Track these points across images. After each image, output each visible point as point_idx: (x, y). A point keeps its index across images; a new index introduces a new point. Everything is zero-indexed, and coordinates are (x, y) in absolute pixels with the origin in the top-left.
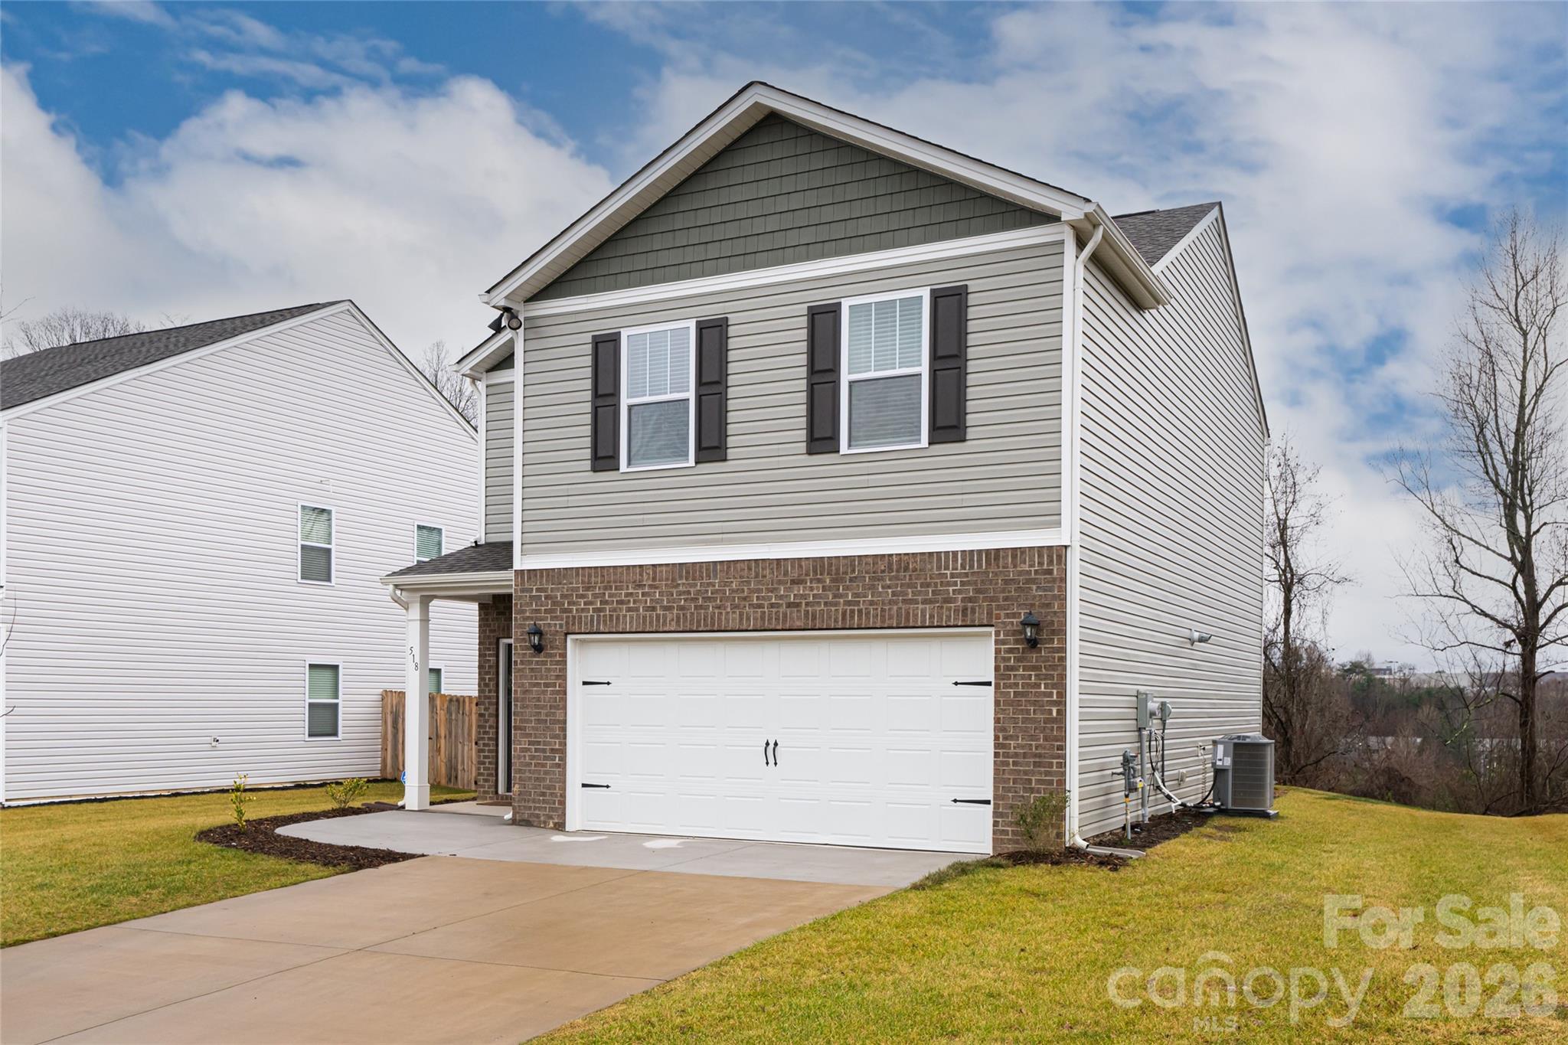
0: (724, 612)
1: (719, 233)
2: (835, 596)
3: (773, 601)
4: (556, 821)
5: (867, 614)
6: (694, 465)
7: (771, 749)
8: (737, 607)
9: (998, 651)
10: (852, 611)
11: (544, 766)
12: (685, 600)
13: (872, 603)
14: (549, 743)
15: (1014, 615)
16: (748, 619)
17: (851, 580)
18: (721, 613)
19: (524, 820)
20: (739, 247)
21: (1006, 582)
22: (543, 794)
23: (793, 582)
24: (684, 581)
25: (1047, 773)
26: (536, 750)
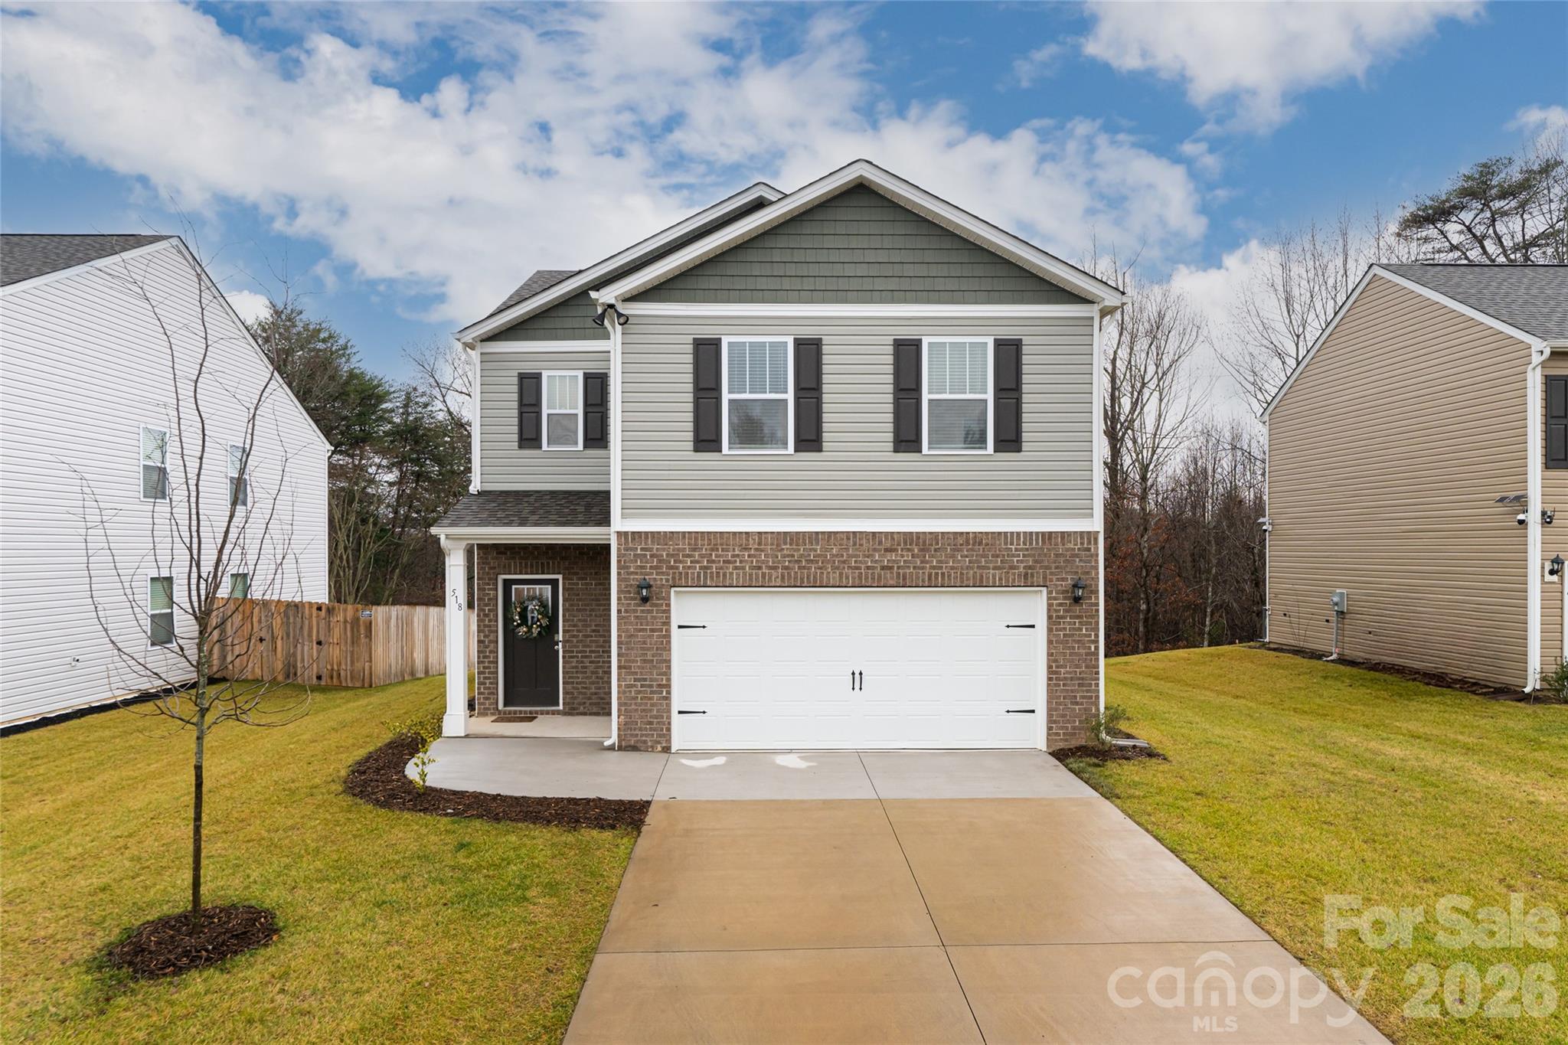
0: (825, 572)
1: (814, 270)
2: (922, 562)
3: (869, 564)
4: (664, 745)
5: (949, 576)
6: (793, 452)
7: (857, 679)
8: (837, 568)
9: (1050, 605)
10: (937, 574)
11: (650, 699)
12: (789, 562)
13: (952, 568)
14: (656, 680)
15: (1063, 580)
16: (847, 578)
17: (935, 550)
18: (823, 573)
19: (630, 746)
20: (832, 284)
21: (1057, 555)
22: (651, 723)
23: (886, 550)
24: (788, 546)
25: (1088, 691)
26: (642, 686)
